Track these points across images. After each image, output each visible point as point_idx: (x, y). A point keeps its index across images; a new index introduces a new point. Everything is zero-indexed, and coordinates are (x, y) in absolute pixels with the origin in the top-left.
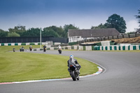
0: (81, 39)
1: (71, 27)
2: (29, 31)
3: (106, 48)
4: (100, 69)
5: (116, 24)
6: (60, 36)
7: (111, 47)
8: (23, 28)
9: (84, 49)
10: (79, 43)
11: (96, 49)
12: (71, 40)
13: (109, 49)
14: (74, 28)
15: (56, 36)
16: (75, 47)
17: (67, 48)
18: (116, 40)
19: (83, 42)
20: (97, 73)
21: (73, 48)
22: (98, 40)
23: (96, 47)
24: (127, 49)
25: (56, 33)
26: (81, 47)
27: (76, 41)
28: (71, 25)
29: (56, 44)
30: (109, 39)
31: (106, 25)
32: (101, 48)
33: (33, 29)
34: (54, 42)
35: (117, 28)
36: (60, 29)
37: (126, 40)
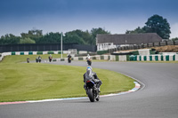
0: (113, 46)
1: (100, 31)
2: (47, 36)
3: (145, 58)
4: (138, 85)
5: (158, 27)
6: (86, 43)
7: (151, 57)
8: (40, 32)
9: (117, 60)
10: (111, 52)
11: (132, 59)
12: (100, 48)
13: (148, 59)
14: (104, 32)
15: (82, 43)
16: (106, 56)
17: (95, 58)
18: (157, 48)
19: (115, 50)
20: (133, 90)
21: (102, 58)
22: (135, 48)
23: (132, 57)
24: (171, 59)
25: (81, 39)
26: (113, 57)
27: (106, 49)
28: (100, 29)
29: (81, 52)
30: (148, 47)
31: (144, 28)
32: (138, 59)
33: (51, 34)
34: (78, 50)
35: (159, 33)
36: (86, 34)
37: (170, 47)
